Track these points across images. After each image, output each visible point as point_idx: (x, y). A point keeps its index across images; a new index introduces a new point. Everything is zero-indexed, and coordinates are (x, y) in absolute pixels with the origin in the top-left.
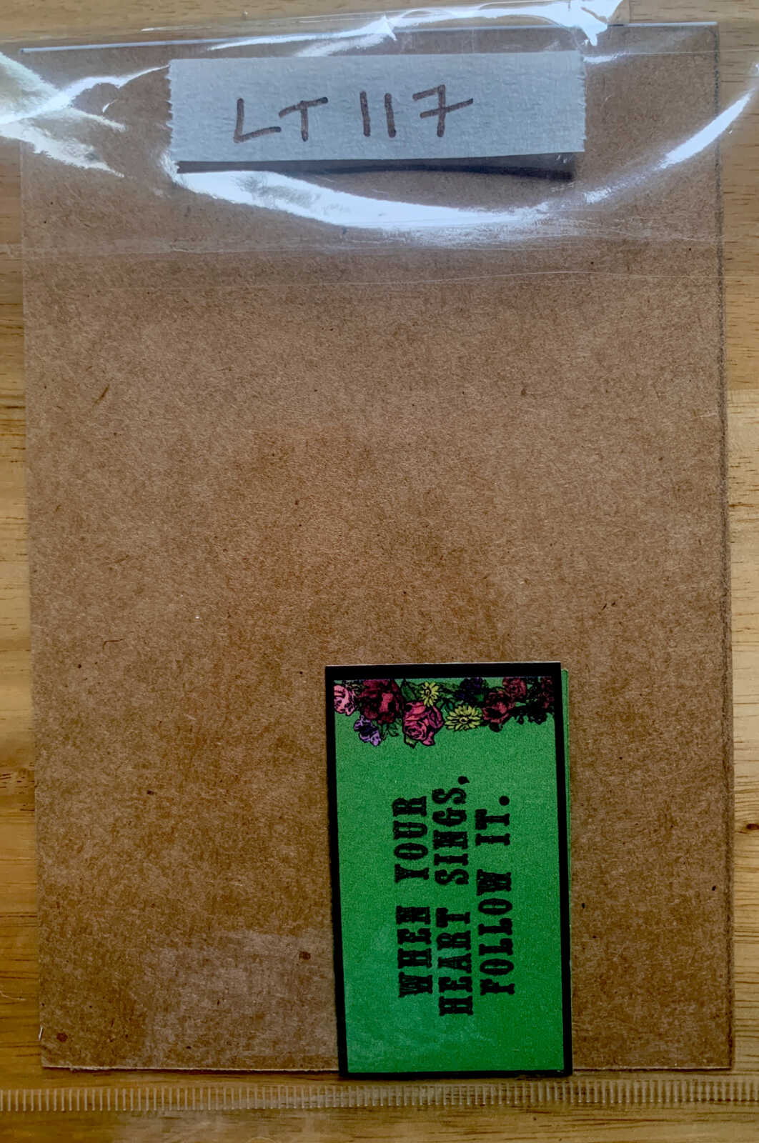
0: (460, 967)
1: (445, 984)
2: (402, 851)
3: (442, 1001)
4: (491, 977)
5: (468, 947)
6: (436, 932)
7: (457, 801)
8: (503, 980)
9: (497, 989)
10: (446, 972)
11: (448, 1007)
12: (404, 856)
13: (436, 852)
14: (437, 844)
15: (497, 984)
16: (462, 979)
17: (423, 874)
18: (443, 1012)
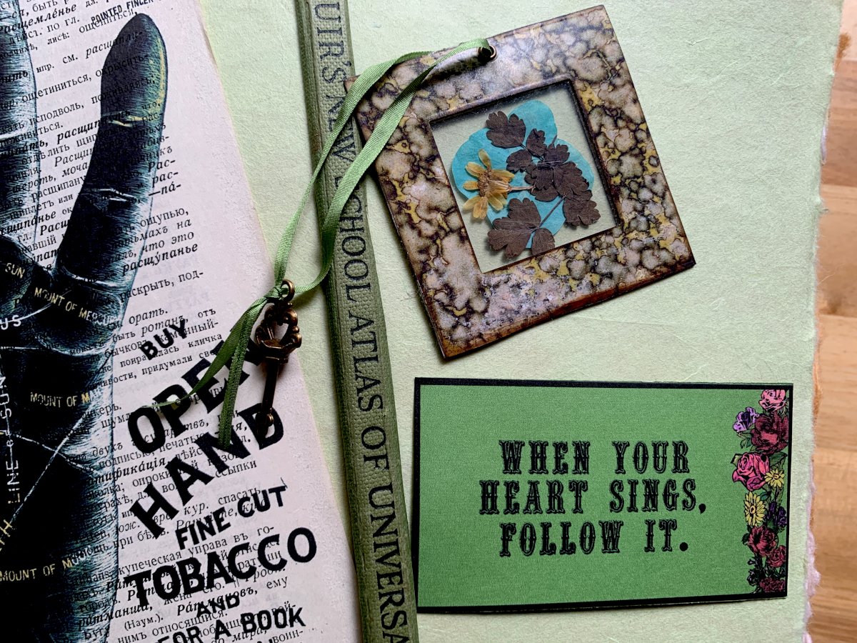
0: (529, 502)
1: (512, 487)
2: (641, 449)
3: (494, 485)
4: (518, 534)
5: (549, 512)
6: (565, 479)
7: (684, 502)
8: (514, 544)
9: (506, 540)
10: (525, 489)
11: (488, 490)
12: (636, 451)
13: (640, 481)
14: (647, 483)
15: (511, 540)
16: (517, 505)
17: (620, 469)
18: (484, 485)
